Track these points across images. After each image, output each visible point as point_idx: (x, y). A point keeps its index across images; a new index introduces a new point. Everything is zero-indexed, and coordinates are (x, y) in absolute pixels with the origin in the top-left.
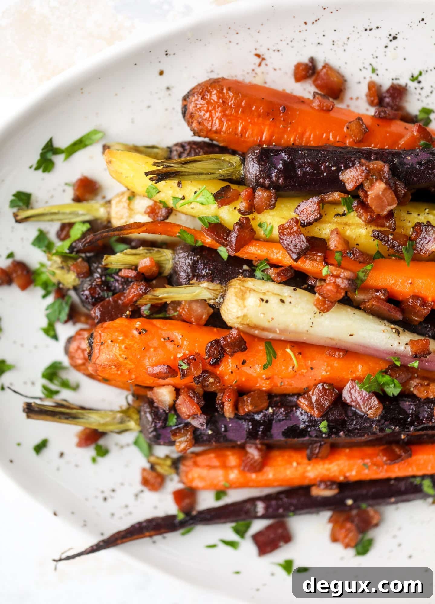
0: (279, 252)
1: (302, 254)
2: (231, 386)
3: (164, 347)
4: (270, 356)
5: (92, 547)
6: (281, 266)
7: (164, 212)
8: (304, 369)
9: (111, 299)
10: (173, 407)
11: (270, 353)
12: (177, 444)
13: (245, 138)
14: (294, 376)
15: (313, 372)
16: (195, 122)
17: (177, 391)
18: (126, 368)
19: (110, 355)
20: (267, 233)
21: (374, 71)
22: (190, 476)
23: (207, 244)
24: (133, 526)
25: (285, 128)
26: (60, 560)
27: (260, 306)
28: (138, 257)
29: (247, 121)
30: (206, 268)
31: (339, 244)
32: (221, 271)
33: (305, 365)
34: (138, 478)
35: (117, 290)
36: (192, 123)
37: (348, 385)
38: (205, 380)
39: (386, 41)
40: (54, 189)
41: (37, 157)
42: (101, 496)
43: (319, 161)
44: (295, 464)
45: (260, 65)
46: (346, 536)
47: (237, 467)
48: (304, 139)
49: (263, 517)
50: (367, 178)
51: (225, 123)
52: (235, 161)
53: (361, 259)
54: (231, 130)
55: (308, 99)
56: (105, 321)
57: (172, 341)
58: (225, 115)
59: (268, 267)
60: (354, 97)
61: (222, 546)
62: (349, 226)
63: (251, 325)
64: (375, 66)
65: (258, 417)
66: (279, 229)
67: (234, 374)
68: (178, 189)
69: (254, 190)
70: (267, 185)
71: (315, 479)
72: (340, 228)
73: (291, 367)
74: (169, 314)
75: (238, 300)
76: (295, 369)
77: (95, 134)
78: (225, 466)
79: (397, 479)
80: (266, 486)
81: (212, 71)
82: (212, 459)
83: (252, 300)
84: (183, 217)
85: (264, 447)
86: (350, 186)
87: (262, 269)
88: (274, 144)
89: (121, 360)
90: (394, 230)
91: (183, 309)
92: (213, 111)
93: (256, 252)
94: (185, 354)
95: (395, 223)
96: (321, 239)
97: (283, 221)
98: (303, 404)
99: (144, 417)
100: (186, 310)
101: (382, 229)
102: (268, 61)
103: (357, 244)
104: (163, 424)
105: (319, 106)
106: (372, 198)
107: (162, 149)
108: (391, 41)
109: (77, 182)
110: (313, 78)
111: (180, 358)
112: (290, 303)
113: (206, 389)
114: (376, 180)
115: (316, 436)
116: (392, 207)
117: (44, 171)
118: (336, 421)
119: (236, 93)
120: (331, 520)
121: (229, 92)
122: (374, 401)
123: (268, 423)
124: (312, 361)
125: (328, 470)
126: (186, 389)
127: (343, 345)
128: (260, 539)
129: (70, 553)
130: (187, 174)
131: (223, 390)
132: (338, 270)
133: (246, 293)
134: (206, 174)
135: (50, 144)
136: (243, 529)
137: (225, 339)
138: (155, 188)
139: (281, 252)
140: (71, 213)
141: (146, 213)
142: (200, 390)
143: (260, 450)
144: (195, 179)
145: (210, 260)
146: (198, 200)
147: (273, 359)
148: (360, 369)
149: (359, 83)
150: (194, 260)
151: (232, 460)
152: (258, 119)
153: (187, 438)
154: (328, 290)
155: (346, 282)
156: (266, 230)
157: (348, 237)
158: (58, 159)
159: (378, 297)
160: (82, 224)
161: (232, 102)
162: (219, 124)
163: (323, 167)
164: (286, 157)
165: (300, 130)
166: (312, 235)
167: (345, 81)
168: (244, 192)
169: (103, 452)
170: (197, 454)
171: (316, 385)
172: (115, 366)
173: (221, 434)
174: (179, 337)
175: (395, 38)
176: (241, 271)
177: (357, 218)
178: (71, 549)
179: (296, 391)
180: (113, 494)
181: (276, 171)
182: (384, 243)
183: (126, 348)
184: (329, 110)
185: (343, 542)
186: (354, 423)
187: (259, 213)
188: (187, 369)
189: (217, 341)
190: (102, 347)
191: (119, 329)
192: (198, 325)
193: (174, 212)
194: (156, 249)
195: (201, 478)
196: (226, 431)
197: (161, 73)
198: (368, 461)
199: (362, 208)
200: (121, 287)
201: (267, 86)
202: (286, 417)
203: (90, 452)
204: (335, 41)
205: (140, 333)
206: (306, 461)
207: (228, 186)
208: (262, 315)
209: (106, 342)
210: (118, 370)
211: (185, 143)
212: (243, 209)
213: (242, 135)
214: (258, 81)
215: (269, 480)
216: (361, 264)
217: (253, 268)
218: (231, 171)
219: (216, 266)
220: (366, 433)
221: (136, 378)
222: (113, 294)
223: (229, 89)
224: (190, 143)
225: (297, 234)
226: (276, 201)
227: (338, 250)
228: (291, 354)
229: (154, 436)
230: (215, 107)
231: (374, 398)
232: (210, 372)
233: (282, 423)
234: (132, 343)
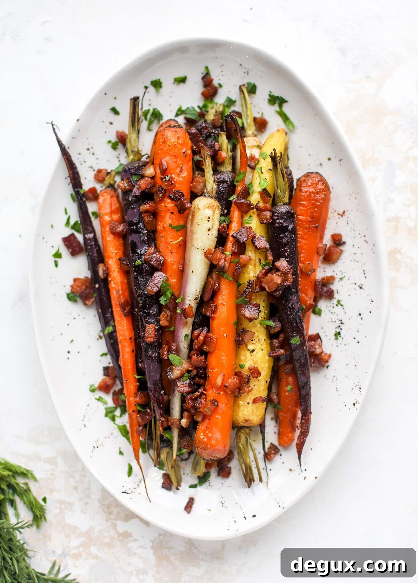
0: (236, 228)
1: (236, 240)
2: (158, 208)
3: (177, 167)
4: (177, 228)
5: (61, 141)
6: (228, 230)
7: (253, 164)
8: (171, 248)
9: (201, 138)
10: (143, 176)
11: (179, 228)
12: (122, 182)
13: (299, 206)
14: (166, 243)
15: (169, 254)
16: (305, 178)
17: (153, 178)
18: (164, 147)
19: (170, 136)
20: (246, 221)
21: (341, 279)
22: (105, 194)
23: (238, 188)
24: (74, 164)
25: (306, 228)
26: (53, 125)
27: (206, 217)
28: (226, 151)
29: (308, 206)
30: (223, 189)
31: (244, 260)
32: (222, 197)
33: (173, 249)
34: (101, 167)
35: (207, 143)
36: (304, 177)
37: (164, 275)
38: (160, 191)
39: (358, 284)
40: (259, 107)
41: (276, 95)
42: (89, 147)
43: (290, 246)
44: (116, 252)
45: (339, 214)
46: (77, 286)
47: (112, 220)
48: (300, 240)
49: (85, 238)
50: (283, 273)
51: (306, 194)
52: (286, 199)
53: (235, 274)
54: (302, 197)
55: (323, 242)
56: (189, 136)
57: (181, 171)
58: (310, 193)
59: (227, 223)
60: (325, 270)
61: (67, 217)
62: (254, 267)
63: (194, 213)
64: (344, 279)
65: (141, 225)
66: (250, 227)
67: (165, 208)
68: (267, 169)
69: (271, 211)
70: (274, 218)
71: (108, 264)
72: (252, 262)
73: (171, 240)
74: (196, 172)
75: (208, 204)
76: (171, 243)
77: (292, 126)
78: (112, 213)
79: (112, 312)
80: (103, 238)
81: (333, 188)
82: (115, 206)
83: (208, 212)
84: (250, 177)
85: (124, 233)
86: (277, 264)
87: (225, 220)
88: (297, 222)
89: (168, 143)
90: (254, 292)
91: (200, 178)
92: (312, 187)
93: (235, 215)
94: (174, 179)
95: (258, 292)
96: (245, 251)
97: (254, 229)
98: (151, 250)
99: (136, 162)
100: (199, 180)
101: (254, 286)
102: (342, 219)
103: (244, 273)
104: (133, 173)
105: (320, 247)
106: (272, 276)
107: (288, 163)
108: (359, 286)
109: (264, 119)
110: (334, 245)
111: (172, 176)
112: (209, 235)
113: (155, 193)
114: (282, 278)
115: (133, 259)
116: (267, 289)
117: (269, 100)
118: (142, 269)
119: (323, 199)
120: (86, 278)
121: (323, 195)
122: (156, 289)
123: (137, 231)
124: (176, 252)
125: (114, 271)
126: (154, 182)
127: (186, 269)
128: (72, 238)
129: (57, 130)
130: (276, 173)
131: (155, 203)
132: (229, 260)
133: (213, 209)
134: (277, 184)
135: (284, 101)
136: (77, 228)
137: (185, 200)
138: (266, 157)
139: (236, 229)
140: (247, 116)
141: (251, 155)
142: (154, 190)
143: (123, 231)
144: (273, 178)
145: (228, 190)
146: (262, 181)
147: (176, 230)
148: (173, 280)
149: (334, 272)
150: (227, 182)
151: (116, 217)
152: (310, 212)
153: (126, 186)
154: (217, 255)
155: (223, 265)
156: (248, 220)
157: (248, 267)
158: (276, 107)
159: (215, 285)
160: (242, 122)
161: (318, 197)
162: (305, 191)
163: (287, 248)
164: (291, 227)
165: (305, 237)
166: (247, 246)
167: (334, 264)
168: (269, 205)
169: (114, 147)
170: (118, 197)
171: (162, 256)
172: (164, 140)
173: (130, 206)
174: (184, 175)
175: (361, 288)
176: (223, 209)
177: (259, 271)
178: (59, 130)
179: (158, 246)
180: (91, 153)
181: (282, 222)
182: (246, 287)
183: (175, 145)
184: (317, 253)
185: (74, 284)
186: (142, 280)
187: (257, 215)
188: (166, 180)
189: (183, 196)
190: (174, 132)
191: (185, 141)
192: (191, 188)
193: (253, 170)
194: (231, 161)
195: (104, 200)
196: (132, 208)
197: (329, 159)
198: (121, 292)
199: (265, 272)
200: (208, 144)
201: (328, 220)
202: (142, 241)
203: (114, 139)
204: (357, 255)
205: (184, 153)
206: (118, 257)
207: (271, 197)
208: (200, 219)
209: (178, 133)
210: (162, 142)
211: (292, 176)
212: (259, 205)
213: (300, 204)
214: (330, 215)
215: (106, 238)
216: (233, 274)
217: (226, 216)
218: (280, 198)
219: (225, 194)
220: (136, 287)
221: (158, 154)
222: (204, 140)
223: (325, 195)
224: (292, 178)
225: (248, 236)
226: (265, 224)
227: (240, 259)
228: (179, 240)
229: (126, 169)
230: (315, 187)
231: (158, 289)
232: (165, 195)
233: (139, 239)
234: (178, 149)
